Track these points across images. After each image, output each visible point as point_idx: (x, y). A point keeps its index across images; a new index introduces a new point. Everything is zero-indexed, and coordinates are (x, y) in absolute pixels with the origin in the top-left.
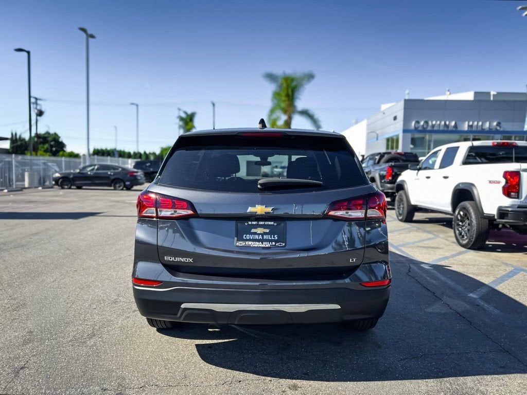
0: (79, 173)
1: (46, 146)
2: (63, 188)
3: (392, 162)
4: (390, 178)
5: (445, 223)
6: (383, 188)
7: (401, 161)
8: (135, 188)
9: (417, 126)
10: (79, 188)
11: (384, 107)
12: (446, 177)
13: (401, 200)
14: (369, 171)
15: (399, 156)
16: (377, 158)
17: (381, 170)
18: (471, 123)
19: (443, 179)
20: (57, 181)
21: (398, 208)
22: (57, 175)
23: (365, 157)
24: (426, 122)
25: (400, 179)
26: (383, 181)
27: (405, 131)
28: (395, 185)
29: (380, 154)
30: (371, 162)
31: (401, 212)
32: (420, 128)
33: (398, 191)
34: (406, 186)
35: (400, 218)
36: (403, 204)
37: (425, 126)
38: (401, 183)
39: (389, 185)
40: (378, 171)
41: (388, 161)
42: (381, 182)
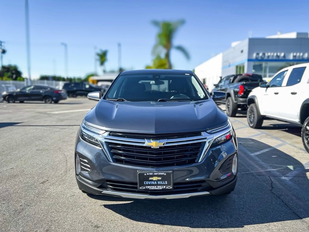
0: (20, 92)
1: (9, 74)
2: (9, 102)
3: (243, 81)
4: (242, 94)
5: (287, 129)
6: (237, 102)
7: (250, 81)
8: (61, 102)
9: (257, 56)
10: (22, 102)
11: (234, 44)
12: (293, 93)
13: (252, 111)
14: (225, 89)
15: (248, 77)
16: (232, 78)
17: (236, 87)
18: (295, 54)
19: (291, 94)
20: (4, 97)
21: (250, 117)
22: (5, 93)
23: (222, 78)
24: (264, 54)
25: (251, 95)
26: (236, 96)
27: (249, 60)
28: (247, 99)
29: (234, 75)
30: (227, 82)
31: (252, 120)
32: (260, 58)
33: (249, 104)
34: (256, 100)
35: (251, 125)
36: (254, 115)
37: (263, 57)
38: (252, 98)
39: (241, 99)
40: (233, 89)
41: (240, 81)
42: (235, 97)
